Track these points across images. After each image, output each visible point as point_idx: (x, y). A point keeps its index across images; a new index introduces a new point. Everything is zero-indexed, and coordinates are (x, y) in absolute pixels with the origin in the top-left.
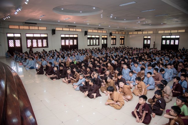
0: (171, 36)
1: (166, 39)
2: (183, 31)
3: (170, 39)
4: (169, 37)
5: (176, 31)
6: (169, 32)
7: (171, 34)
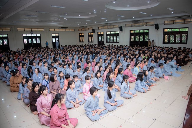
0: (32, 34)
1: (28, 38)
2: (43, 30)
3: (32, 38)
4: (30, 35)
5: (37, 30)
6: (30, 30)
7: (32, 33)
